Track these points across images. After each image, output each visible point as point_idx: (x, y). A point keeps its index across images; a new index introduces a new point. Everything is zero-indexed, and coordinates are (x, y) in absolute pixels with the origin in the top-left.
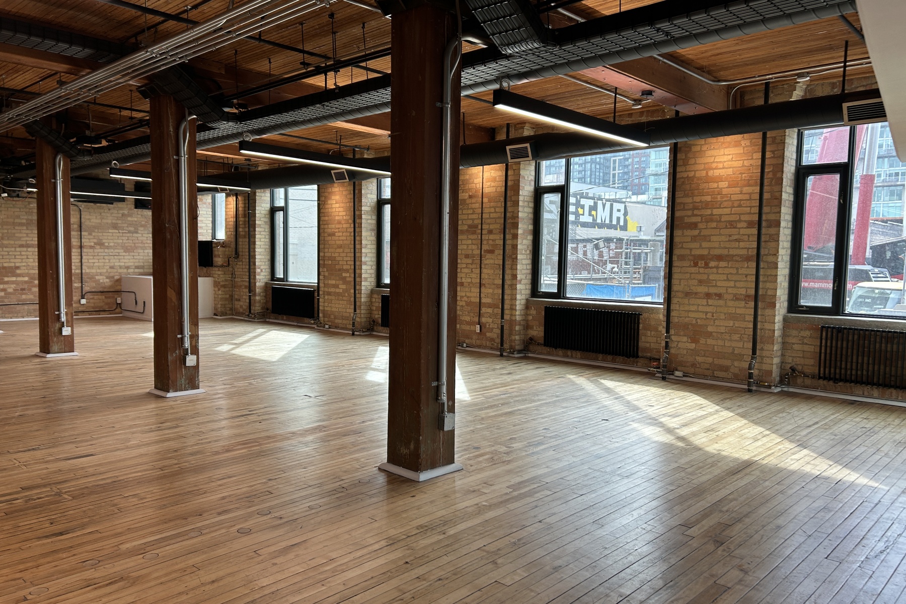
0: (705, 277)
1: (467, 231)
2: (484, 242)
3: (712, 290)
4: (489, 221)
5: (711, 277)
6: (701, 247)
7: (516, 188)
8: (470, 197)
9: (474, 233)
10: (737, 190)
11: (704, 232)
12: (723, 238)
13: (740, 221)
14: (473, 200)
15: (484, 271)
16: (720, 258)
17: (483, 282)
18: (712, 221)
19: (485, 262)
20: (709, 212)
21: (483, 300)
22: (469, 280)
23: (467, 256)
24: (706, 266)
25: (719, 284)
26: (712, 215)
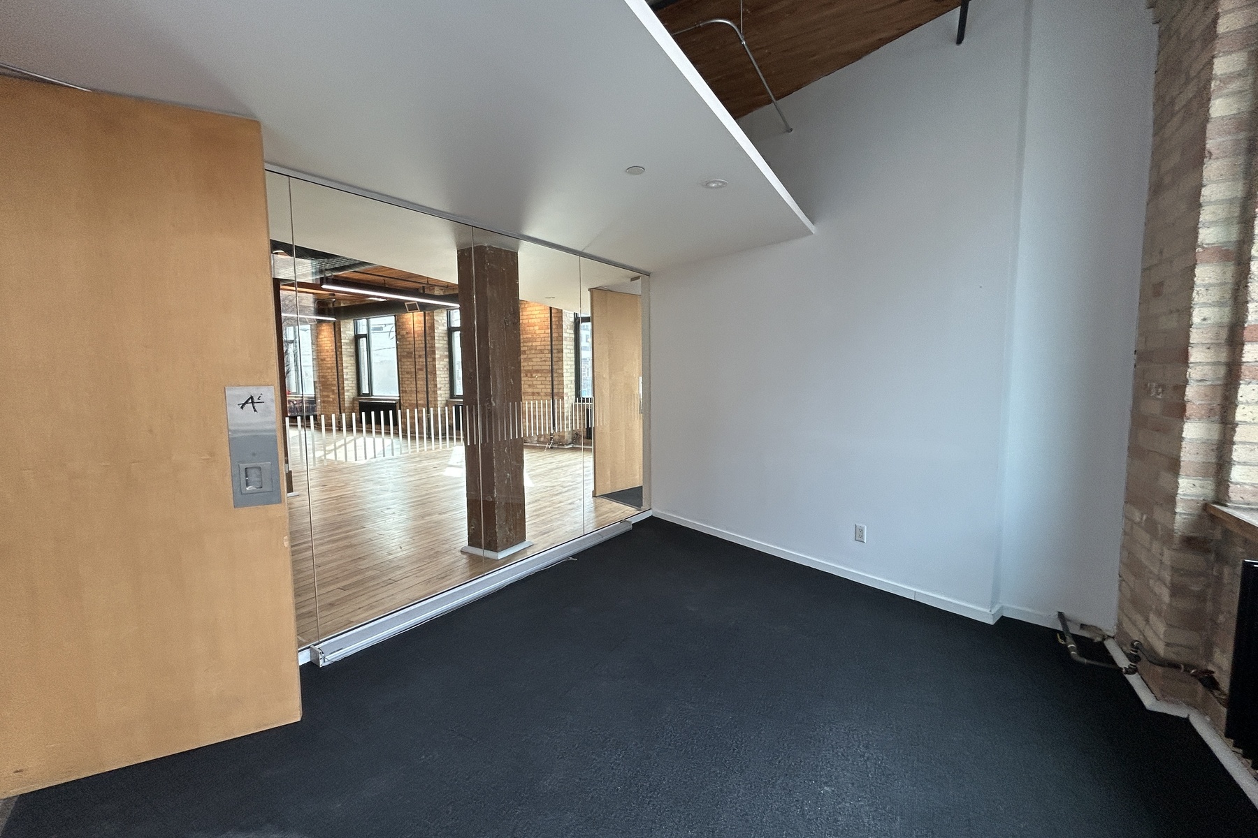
0: (531, 383)
1: (407, 356)
2: (417, 363)
3: (536, 391)
4: (419, 349)
5: (534, 383)
6: (528, 365)
7: (432, 328)
8: (407, 333)
9: (411, 357)
10: (543, 331)
11: (530, 356)
12: (539, 360)
13: (545, 349)
14: (409, 335)
15: (418, 382)
16: (537, 371)
17: (418, 390)
18: (532, 349)
19: (418, 376)
20: (530, 344)
21: (419, 402)
22: (410, 389)
23: (408, 373)
24: (532, 376)
25: (538, 386)
26: (532, 346)
